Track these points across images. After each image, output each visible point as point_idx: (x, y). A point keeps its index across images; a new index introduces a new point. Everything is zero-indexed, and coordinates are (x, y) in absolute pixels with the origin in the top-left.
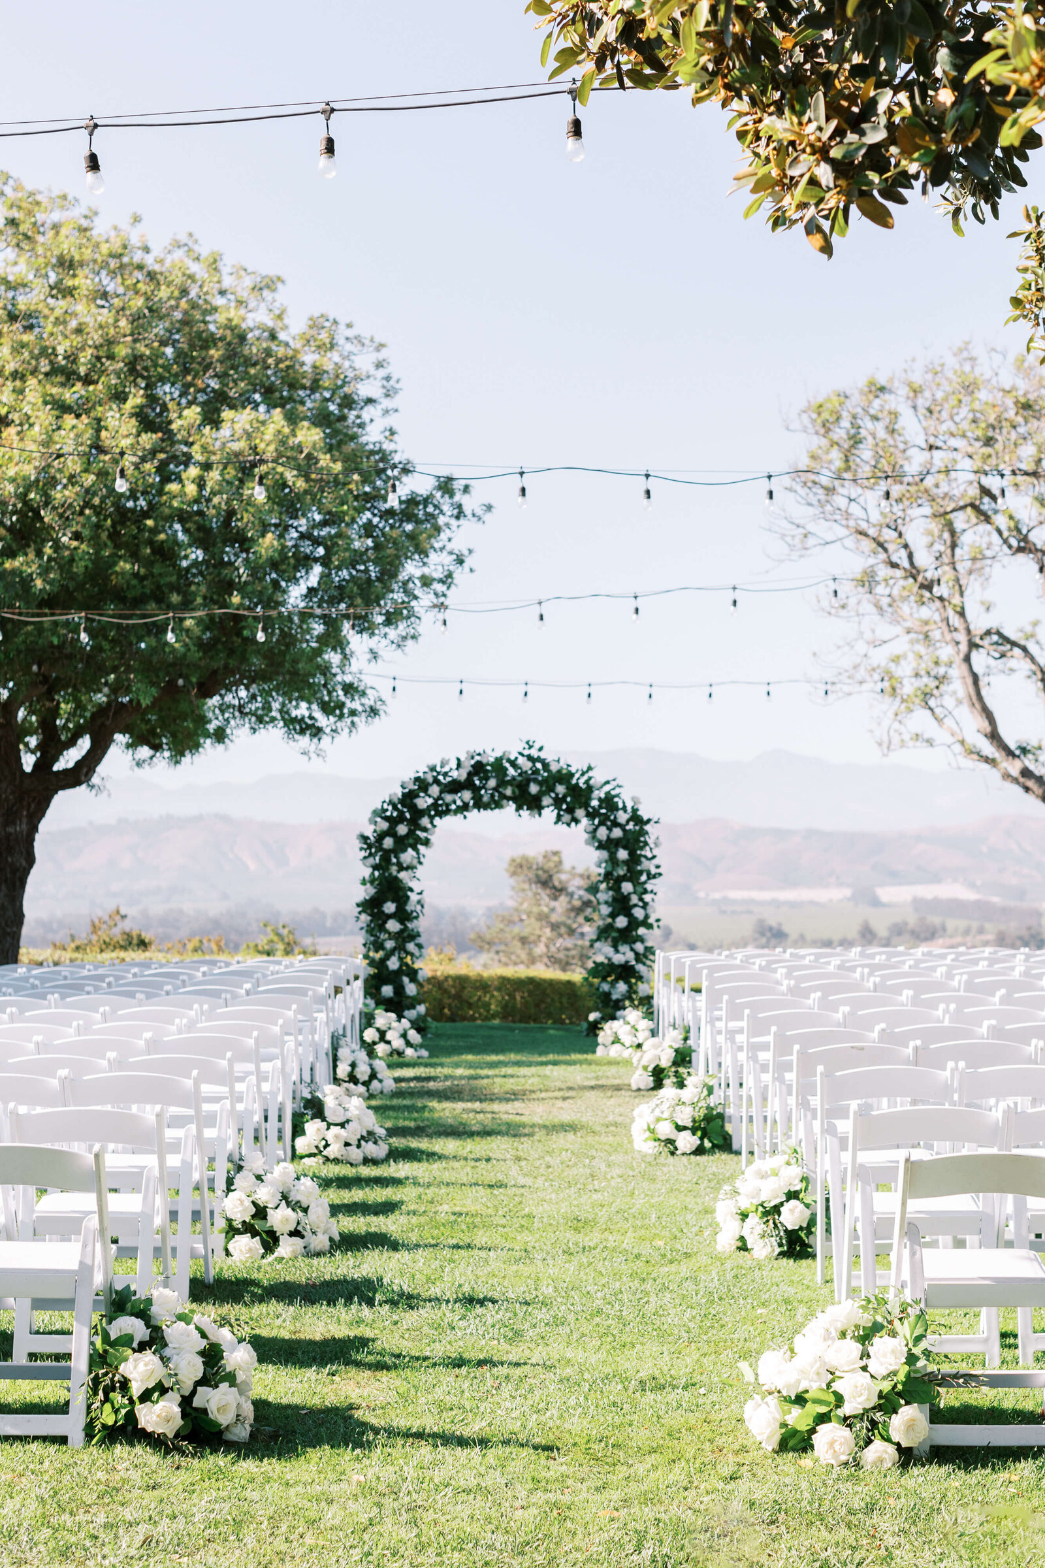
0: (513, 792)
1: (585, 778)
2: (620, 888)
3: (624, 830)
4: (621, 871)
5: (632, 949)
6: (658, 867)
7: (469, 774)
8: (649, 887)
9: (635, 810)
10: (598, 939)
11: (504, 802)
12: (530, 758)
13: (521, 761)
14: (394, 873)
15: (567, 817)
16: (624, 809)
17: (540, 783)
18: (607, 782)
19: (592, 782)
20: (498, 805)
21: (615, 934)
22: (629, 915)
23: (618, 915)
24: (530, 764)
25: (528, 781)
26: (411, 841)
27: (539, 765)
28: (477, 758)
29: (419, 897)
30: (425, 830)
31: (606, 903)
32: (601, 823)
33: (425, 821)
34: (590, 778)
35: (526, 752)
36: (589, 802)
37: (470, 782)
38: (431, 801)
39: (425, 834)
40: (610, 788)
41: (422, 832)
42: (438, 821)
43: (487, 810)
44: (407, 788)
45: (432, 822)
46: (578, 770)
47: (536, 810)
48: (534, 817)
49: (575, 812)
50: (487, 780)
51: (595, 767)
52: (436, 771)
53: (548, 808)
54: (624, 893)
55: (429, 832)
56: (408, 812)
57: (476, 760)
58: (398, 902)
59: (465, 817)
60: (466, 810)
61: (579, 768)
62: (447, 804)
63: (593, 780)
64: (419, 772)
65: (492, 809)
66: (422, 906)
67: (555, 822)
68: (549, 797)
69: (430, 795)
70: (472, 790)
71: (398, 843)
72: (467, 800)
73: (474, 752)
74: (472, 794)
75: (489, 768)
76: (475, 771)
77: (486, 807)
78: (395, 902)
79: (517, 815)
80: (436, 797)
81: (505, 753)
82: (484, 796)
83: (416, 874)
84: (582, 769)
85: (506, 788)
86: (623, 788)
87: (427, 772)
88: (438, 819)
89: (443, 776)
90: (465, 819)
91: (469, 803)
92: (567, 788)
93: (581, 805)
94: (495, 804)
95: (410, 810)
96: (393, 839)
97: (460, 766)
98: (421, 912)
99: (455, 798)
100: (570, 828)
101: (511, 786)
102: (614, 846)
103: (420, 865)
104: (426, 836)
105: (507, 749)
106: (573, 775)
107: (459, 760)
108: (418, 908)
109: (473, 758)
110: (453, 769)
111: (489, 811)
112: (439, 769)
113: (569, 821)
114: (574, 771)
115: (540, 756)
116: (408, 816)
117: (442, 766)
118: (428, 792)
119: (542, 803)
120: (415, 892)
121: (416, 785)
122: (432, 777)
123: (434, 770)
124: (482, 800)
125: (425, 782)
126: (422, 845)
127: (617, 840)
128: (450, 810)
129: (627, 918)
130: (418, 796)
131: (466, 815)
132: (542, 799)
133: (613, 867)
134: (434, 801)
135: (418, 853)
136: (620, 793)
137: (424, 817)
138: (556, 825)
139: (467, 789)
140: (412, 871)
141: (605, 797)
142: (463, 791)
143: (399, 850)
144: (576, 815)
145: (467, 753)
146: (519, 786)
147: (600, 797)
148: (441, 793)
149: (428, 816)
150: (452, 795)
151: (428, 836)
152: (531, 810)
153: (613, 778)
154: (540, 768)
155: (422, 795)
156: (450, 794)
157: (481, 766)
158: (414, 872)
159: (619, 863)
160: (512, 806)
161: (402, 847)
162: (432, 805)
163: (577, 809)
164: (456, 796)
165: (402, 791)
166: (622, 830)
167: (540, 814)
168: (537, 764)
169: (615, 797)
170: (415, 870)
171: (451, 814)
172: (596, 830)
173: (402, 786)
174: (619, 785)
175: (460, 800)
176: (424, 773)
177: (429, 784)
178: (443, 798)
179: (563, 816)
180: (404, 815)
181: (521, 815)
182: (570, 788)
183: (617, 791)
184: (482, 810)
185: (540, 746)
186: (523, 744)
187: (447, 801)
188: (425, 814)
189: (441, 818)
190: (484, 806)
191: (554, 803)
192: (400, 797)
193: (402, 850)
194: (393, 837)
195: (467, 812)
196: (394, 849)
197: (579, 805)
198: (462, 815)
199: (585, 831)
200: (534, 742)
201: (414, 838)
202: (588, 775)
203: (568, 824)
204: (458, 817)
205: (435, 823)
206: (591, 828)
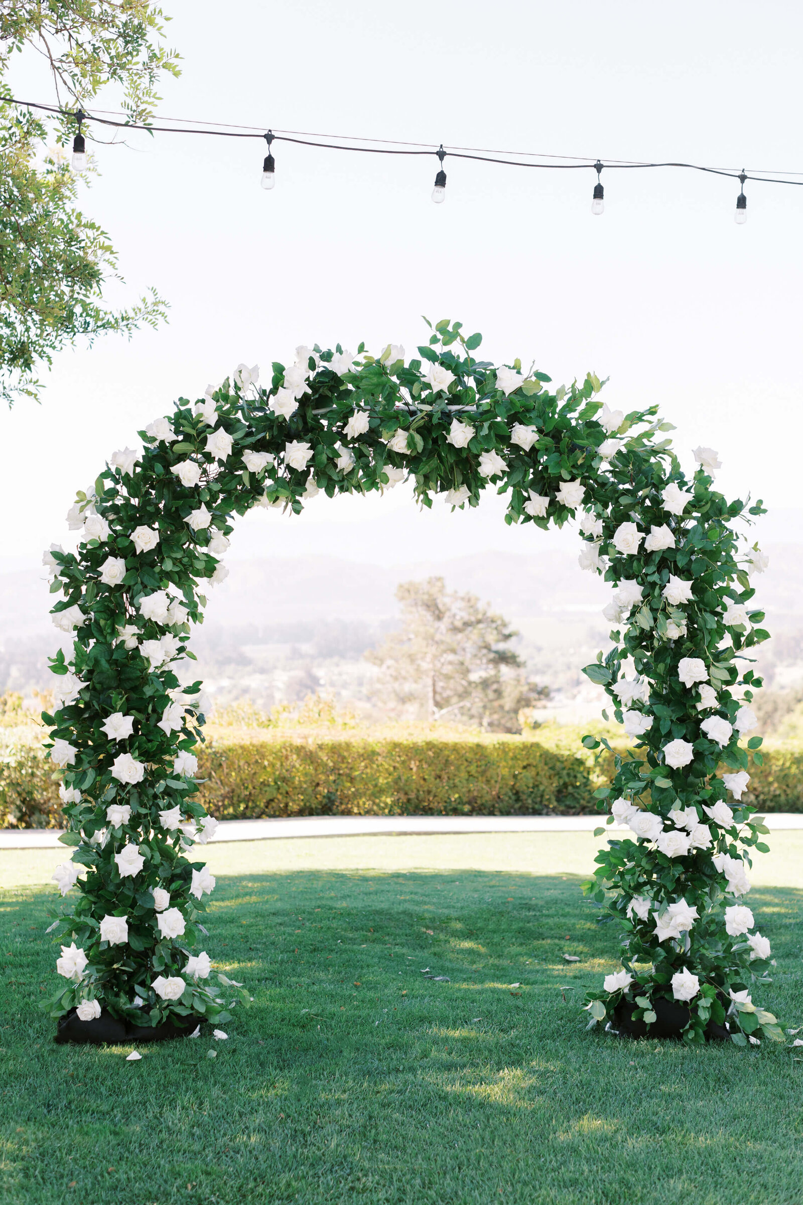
0: (411, 444)
1: (582, 406)
2: (673, 671)
3: (679, 532)
4: (674, 630)
5: (704, 819)
6: (756, 616)
7: (304, 401)
8: (741, 665)
9: (703, 479)
11: (389, 470)
12: (448, 362)
13: (429, 370)
14: (131, 643)
15: (538, 504)
16: (678, 477)
17: (475, 421)
18: (636, 418)
19: (598, 416)
20: (373, 480)
21: (663, 784)
22: (695, 735)
23: (669, 737)
24: (450, 377)
25: (447, 419)
26: (168, 566)
27: (471, 382)
28: (321, 365)
29: (189, 699)
30: (204, 538)
32: (622, 516)
33: (199, 518)
34: (594, 407)
35: (439, 349)
36: (593, 464)
37: (305, 422)
38: (214, 469)
39: (204, 550)
40: (642, 431)
41: (196, 544)
42: (233, 517)
43: (347, 491)
44: (156, 440)
45: (218, 519)
46: (561, 391)
47: (464, 489)
48: (462, 507)
49: (559, 490)
50: (346, 415)
51: (603, 383)
52: (226, 398)
53: (495, 483)
54: (684, 683)
55: (213, 543)
56: (160, 497)
57: (322, 369)
58: (139, 711)
59: (296, 506)
60: (299, 489)
61: (563, 386)
62: (252, 475)
63: (600, 412)
64: (183, 401)
65: (359, 488)
66: (201, 720)
67: (509, 519)
68: (497, 454)
69: (210, 453)
70: (311, 441)
71: (137, 570)
72: (300, 466)
73: (317, 349)
74: (312, 452)
75: (350, 387)
76: (317, 396)
77: (345, 483)
78: (133, 712)
79: (420, 503)
80: (224, 459)
81: (387, 352)
82: (339, 456)
83: (186, 644)
84: (573, 386)
85: (394, 436)
86: (674, 428)
87: (203, 401)
88: (234, 513)
89: (242, 408)
90: (298, 512)
91: (306, 473)
92: (540, 431)
93: (575, 471)
94: (366, 475)
95: (165, 491)
96: (123, 561)
97: (280, 383)
98: (199, 733)
99: (272, 461)
100: (546, 528)
101: (406, 429)
102: (655, 569)
103: (197, 622)
104: (207, 555)
105: (394, 344)
106: (551, 401)
107: (279, 370)
108: (192, 723)
109: (312, 365)
110: (264, 392)
111: (351, 493)
112: (232, 392)
113: (543, 513)
114: (552, 393)
115: (472, 360)
116: (161, 506)
117: (240, 384)
118: (207, 449)
119: (480, 469)
120: (182, 689)
121: (177, 432)
122: (216, 410)
123: (221, 396)
124: (336, 466)
125: (200, 425)
126: (198, 574)
127: (661, 554)
128: (260, 491)
129: (691, 744)
130: (182, 458)
131: (298, 502)
132: (481, 459)
133: (655, 620)
134: (222, 469)
135: (189, 594)
136: (669, 441)
137: (199, 508)
138: (509, 524)
139: (300, 439)
140: (174, 637)
141: (629, 452)
142: (291, 442)
143: (140, 587)
144: (560, 497)
145: (300, 350)
146: (425, 430)
147: (619, 452)
148: (237, 451)
149: (209, 506)
150: (263, 454)
151: (212, 554)
152: (452, 490)
153: (651, 408)
154: (471, 388)
155: (193, 455)
156: (258, 451)
157: (332, 383)
158: (182, 639)
159: (669, 609)
160: (407, 480)
161: (146, 580)
162: (216, 480)
163: (565, 481)
164: (273, 456)
165: (144, 447)
166: (674, 531)
167: (474, 499)
168: (466, 378)
169: (654, 452)
170: (182, 635)
171: (264, 499)
172: (609, 532)
173: (143, 434)
174: (664, 421)
175: (283, 466)
176: (197, 403)
177: (209, 430)
178: (243, 462)
179: (527, 503)
180: (150, 505)
181: (428, 502)
182: (546, 432)
183: (658, 438)
184: (337, 490)
185: (471, 335)
186: (433, 332)
187: (251, 469)
188: (200, 502)
189: (242, 511)
190: (340, 481)
191: (508, 470)
192: (141, 461)
193: (145, 587)
194: (124, 557)
195: (301, 495)
196: (127, 584)
197: (571, 473)
198: (290, 504)
199: (582, 533)
200: (458, 325)
201: (176, 559)
202: (589, 400)
203: (542, 521)
204: (282, 508)
205: (226, 521)
206: (598, 528)
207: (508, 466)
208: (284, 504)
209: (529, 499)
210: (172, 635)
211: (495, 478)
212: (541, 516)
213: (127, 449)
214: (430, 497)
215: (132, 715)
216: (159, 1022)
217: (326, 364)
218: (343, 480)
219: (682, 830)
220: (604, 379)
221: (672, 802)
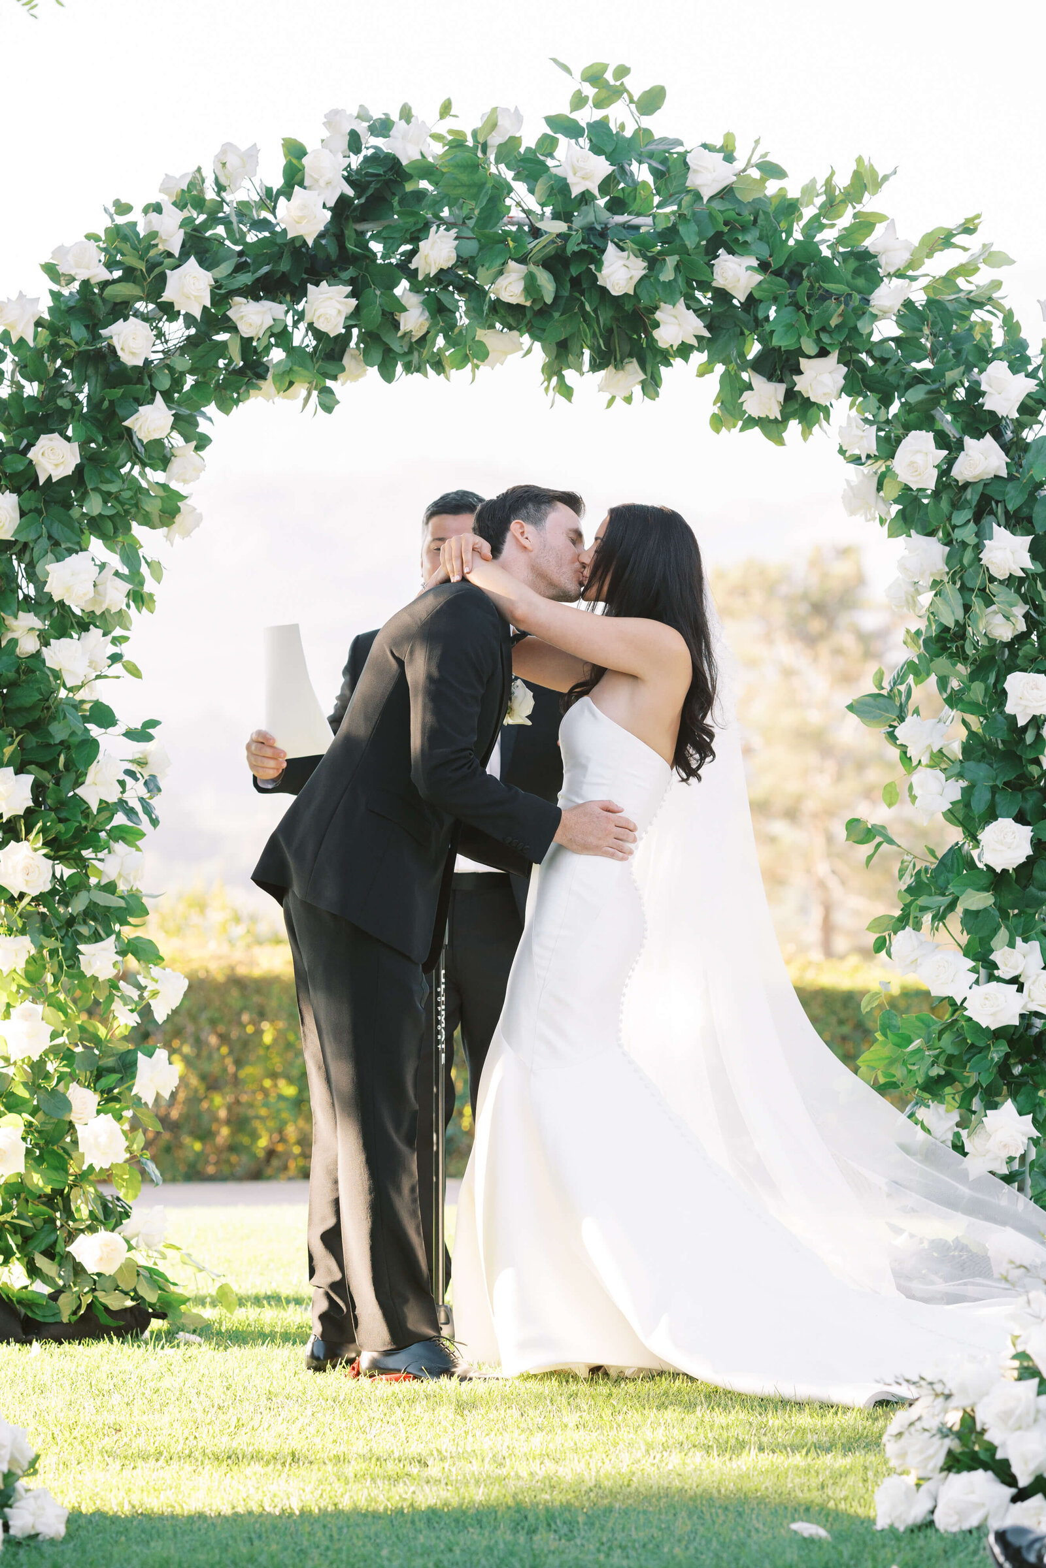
0: (531, 287)
1: (845, 220)
2: (998, 695)
3: (1015, 448)
4: (1003, 624)
7: (341, 208)
10: (902, 922)
11: (495, 337)
12: (601, 139)
14: (28, 645)
15: (765, 397)
16: (1013, 352)
18: (944, 240)
19: (872, 239)
21: (980, 900)
23: (991, 815)
24: (602, 167)
25: (597, 238)
26: (94, 506)
27: (642, 173)
28: (372, 143)
30: (159, 456)
31: (938, 758)
32: (918, 417)
33: (152, 421)
34: (865, 224)
36: (860, 325)
37: (342, 247)
38: (176, 331)
39: (156, 476)
40: (955, 264)
41: (144, 465)
42: (210, 419)
43: (418, 370)
44: (74, 279)
45: (184, 423)
46: (809, 191)
47: (633, 366)
48: (628, 400)
49: (800, 373)
50: (416, 236)
51: (886, 178)
52: (199, 203)
53: (686, 358)
54: (1014, 717)
55: (175, 465)
56: (81, 380)
57: (370, 152)
58: (43, 766)
59: (327, 399)
60: (330, 368)
61: (814, 181)
62: (246, 343)
63: (880, 229)
64: (123, 208)
65: (439, 366)
66: (152, 785)
67: (717, 423)
68: (688, 308)
69: (171, 305)
70: (352, 282)
71: (39, 512)
72: (333, 326)
73: (362, 116)
74: (353, 302)
75: (424, 184)
76: (363, 200)
77: (415, 357)
78: (32, 767)
79: (551, 392)
80: (197, 314)
81: (492, 124)
82: (404, 309)
83: (124, 649)
84: (828, 182)
85: (501, 273)
86: (1011, 262)
87: (157, 208)
88: (211, 409)
89: (226, 222)
90: (328, 409)
91: (344, 339)
92: (764, 266)
93: (825, 338)
94: (450, 341)
95: (90, 371)
96: (15, 497)
97: (298, 178)
98: (148, 810)
99: (281, 316)
100: (780, 442)
101: (522, 260)
102: (970, 516)
103: (144, 610)
104: (164, 487)
105: (502, 105)
106: (790, 208)
107: (295, 152)
108: (135, 792)
109: (355, 143)
110: (269, 191)
111: (426, 375)
112: (210, 194)
113: (775, 413)
114: (793, 193)
115: (647, 132)
116: (82, 397)
117: (223, 181)
118: (167, 296)
119: (656, 334)
120: (120, 728)
121: (110, 265)
122: (181, 227)
123: (190, 197)
124: (396, 325)
125: (152, 253)
126: (147, 521)
127: (980, 488)
128: (260, 370)
129: (1030, 828)
130: (120, 310)
131: (329, 391)
132: (658, 315)
133: (967, 608)
134: (193, 331)
135: (131, 556)
136: (997, 284)
137: (151, 401)
138: (718, 431)
139: (334, 279)
140: (105, 635)
141: (930, 303)
142: (317, 285)
143: (44, 542)
144: (802, 384)
145: (331, 119)
146: (556, 262)
147: (908, 304)
148: (221, 296)
149: (167, 397)
150: (266, 305)
151: (174, 485)
152: (611, 368)
153: (968, 221)
154: (645, 183)
155: (138, 305)
156: (257, 299)
157: (390, 176)
158: (116, 641)
159: (994, 587)
160: (529, 351)
161: (58, 530)
162: (182, 350)
163: (809, 357)
164: (284, 307)
165: (52, 292)
166: (1006, 448)
167: (651, 385)
168: (634, 167)
169: (975, 303)
170: (118, 632)
171: (268, 385)
172: (889, 447)
173: (51, 270)
174: (993, 249)
175: (302, 326)
176: (146, 211)
177: (168, 261)
178: (229, 319)
179: (747, 394)
180: (62, 396)
181: (567, 392)
182: (774, 267)
183: (983, 277)
184: (399, 368)
185: (647, 89)
186: (575, 83)
187: (246, 331)
188: (153, 391)
189: (225, 406)
190: (406, 354)
191: (707, 334)
192: (46, 316)
193: (57, 544)
194: (17, 490)
195: (335, 378)
196: (22, 539)
197: (818, 340)
198: (315, 393)
199: (842, 451)
200: (622, 71)
201: (109, 494)
202: (859, 207)
203: (772, 428)
204: (300, 401)
205: (197, 425)
206: (867, 440)
207: (709, 327)
208: (304, 393)
209: (749, 387)
210: (100, 632)
211: (684, 351)
212: (772, 418)
213: (21, 295)
214: (569, 381)
215: (29, 773)
216: (75, 1313)
217: (379, 142)
218: (410, 351)
219: (1015, 980)
220: (888, 172)
221: (995, 931)
